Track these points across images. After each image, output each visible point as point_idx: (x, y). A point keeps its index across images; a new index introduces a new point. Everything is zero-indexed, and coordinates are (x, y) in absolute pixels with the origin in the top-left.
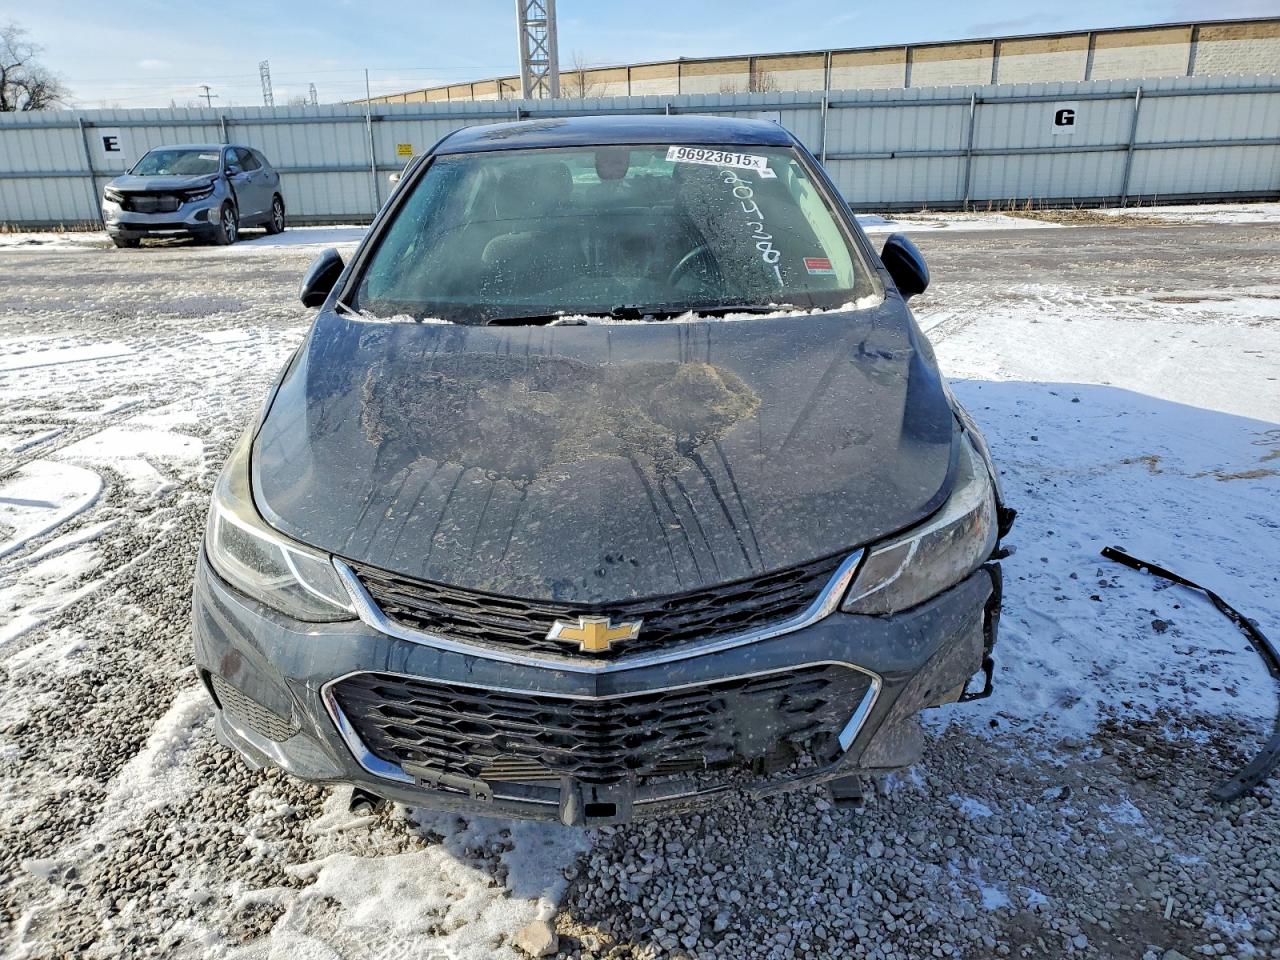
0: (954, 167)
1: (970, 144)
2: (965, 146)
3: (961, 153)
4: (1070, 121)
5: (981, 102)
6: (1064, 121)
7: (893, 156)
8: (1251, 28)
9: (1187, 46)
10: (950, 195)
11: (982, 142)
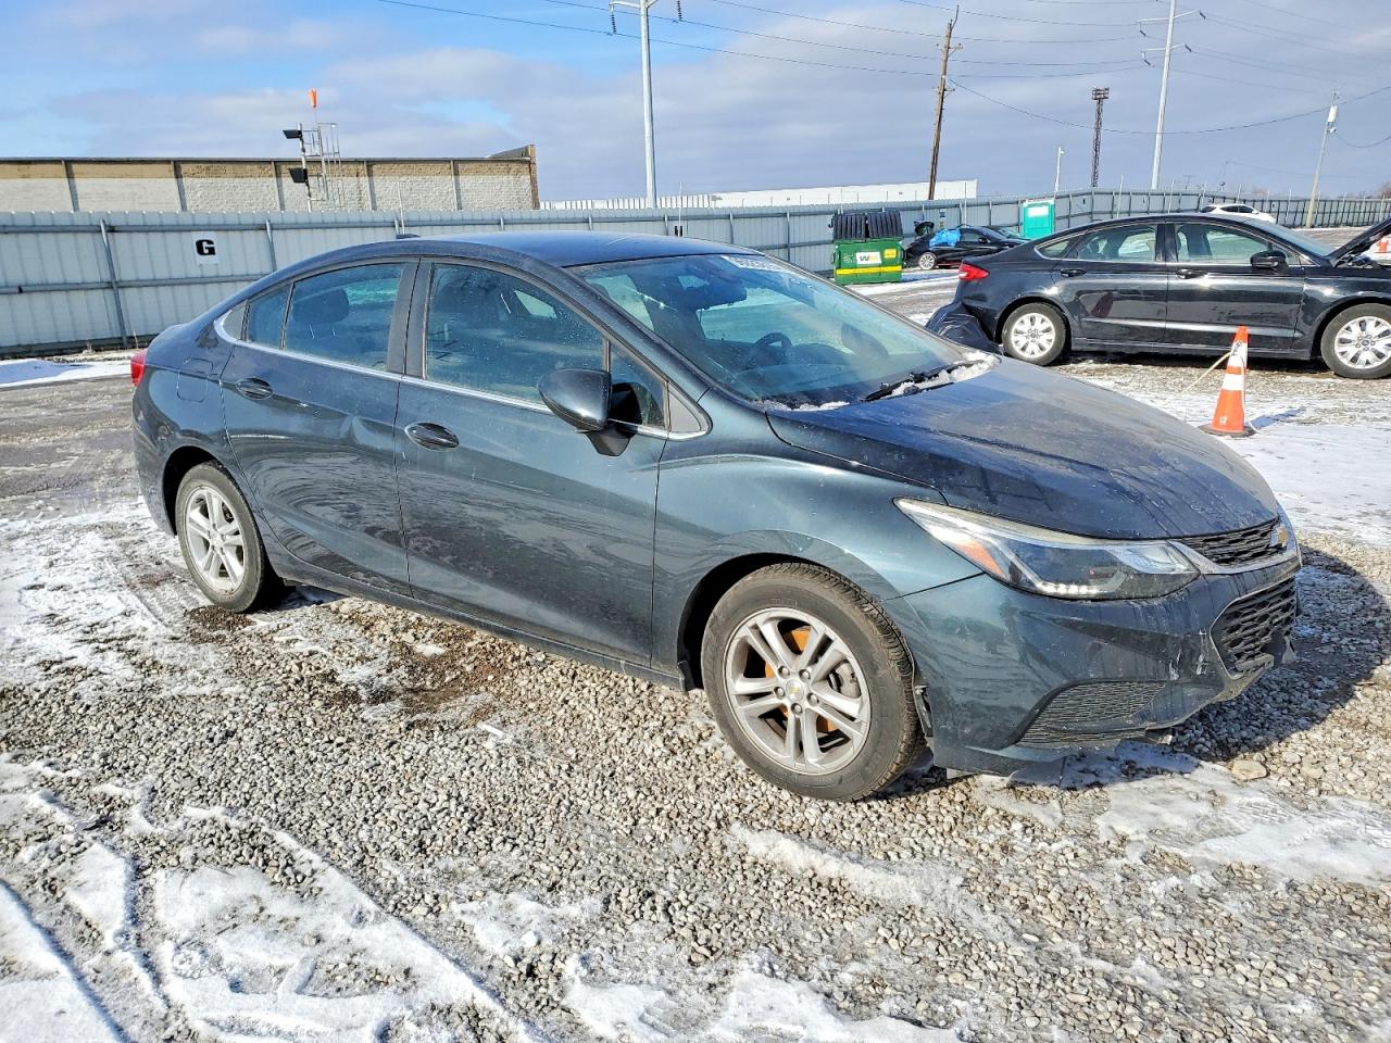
0: (100, 301)
1: (113, 275)
2: (107, 277)
3: (104, 285)
4: (212, 251)
5: (112, 230)
6: (206, 251)
7: (21, 291)
8: (229, 167)
9: (173, 181)
10: (105, 330)
11: (126, 273)
